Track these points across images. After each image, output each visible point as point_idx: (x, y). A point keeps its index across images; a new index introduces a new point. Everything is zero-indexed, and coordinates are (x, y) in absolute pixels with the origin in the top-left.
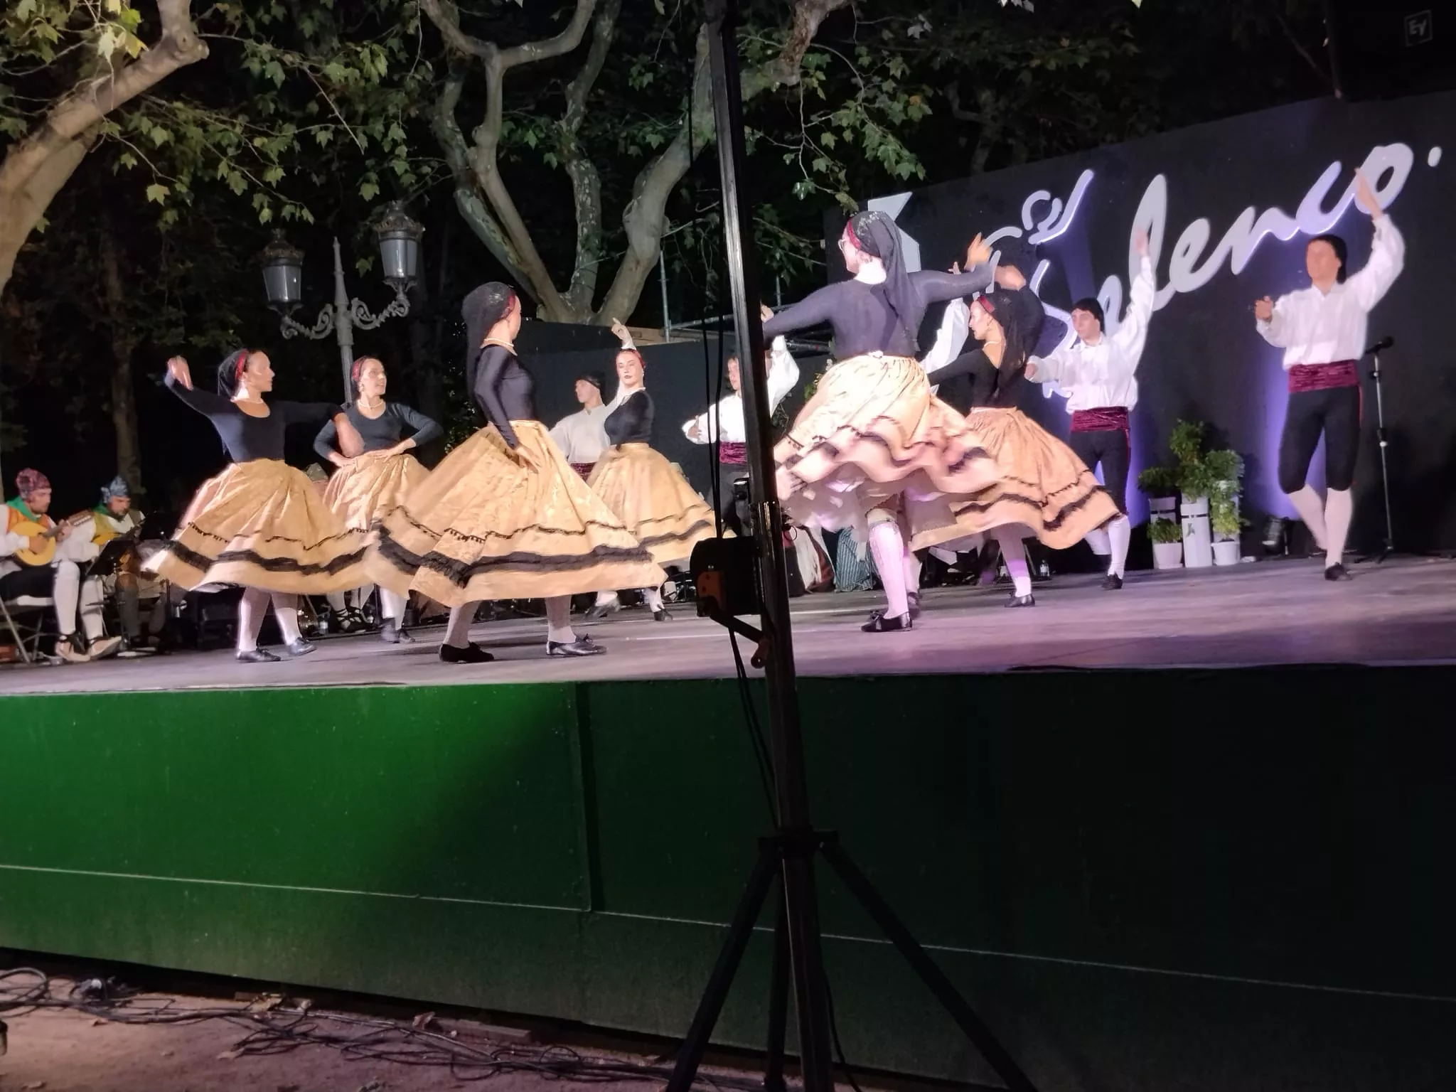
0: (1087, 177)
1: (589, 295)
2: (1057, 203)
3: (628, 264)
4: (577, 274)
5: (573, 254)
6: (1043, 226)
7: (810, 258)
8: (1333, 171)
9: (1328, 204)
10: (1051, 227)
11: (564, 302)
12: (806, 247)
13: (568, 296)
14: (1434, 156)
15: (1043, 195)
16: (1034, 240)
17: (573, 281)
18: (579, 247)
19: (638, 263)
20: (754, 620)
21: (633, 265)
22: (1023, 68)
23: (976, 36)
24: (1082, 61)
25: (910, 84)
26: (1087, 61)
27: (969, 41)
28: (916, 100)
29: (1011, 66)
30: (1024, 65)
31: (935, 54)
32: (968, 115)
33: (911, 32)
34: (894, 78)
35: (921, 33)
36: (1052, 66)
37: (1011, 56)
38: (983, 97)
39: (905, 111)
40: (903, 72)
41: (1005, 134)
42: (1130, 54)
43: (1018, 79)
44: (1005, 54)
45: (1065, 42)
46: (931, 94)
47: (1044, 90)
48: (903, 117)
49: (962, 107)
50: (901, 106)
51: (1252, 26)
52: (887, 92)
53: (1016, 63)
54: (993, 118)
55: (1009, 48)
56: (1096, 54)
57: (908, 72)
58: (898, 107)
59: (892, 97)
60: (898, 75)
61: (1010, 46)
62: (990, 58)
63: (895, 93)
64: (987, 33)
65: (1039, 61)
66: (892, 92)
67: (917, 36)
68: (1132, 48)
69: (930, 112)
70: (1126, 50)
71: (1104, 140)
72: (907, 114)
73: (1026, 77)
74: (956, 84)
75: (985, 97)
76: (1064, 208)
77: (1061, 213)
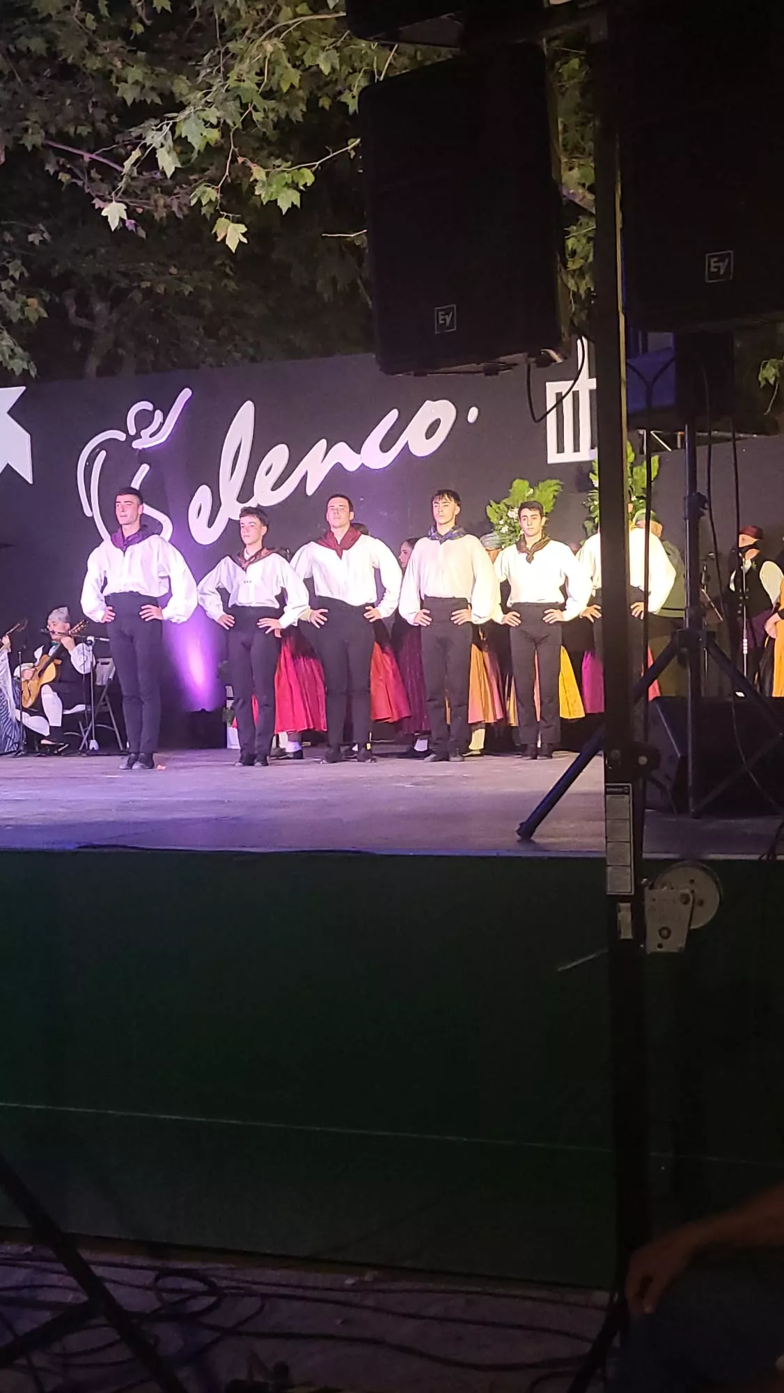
8: (393, 415)
9: (385, 446)
16: (137, 445)
22: (134, 288)
23: (93, 252)
24: (187, 289)
25: (28, 286)
26: (191, 289)
27: (87, 254)
28: (33, 302)
29: (124, 284)
30: (135, 284)
31: (55, 262)
32: (83, 322)
33: (31, 238)
34: (12, 278)
35: (40, 241)
36: (161, 289)
37: (125, 275)
38: (97, 309)
39: (22, 310)
40: (22, 274)
41: (117, 344)
42: (230, 289)
43: (130, 296)
44: (118, 272)
45: (173, 270)
46: (47, 299)
47: (152, 310)
48: (19, 315)
49: (78, 314)
50: (18, 306)
51: (334, 281)
52: (5, 291)
53: (127, 282)
54: (107, 329)
55: (122, 268)
56: (200, 284)
57: (26, 275)
58: (15, 306)
59: (11, 296)
60: (17, 276)
61: (123, 266)
62: (105, 274)
63: (14, 294)
64: (103, 251)
65: (148, 284)
66: (9, 290)
67: (37, 242)
68: (232, 285)
69: (45, 315)
70: (226, 286)
71: (204, 362)
72: (23, 313)
73: (137, 296)
74: (72, 291)
75: (99, 307)
76: (164, 420)
77: (162, 424)
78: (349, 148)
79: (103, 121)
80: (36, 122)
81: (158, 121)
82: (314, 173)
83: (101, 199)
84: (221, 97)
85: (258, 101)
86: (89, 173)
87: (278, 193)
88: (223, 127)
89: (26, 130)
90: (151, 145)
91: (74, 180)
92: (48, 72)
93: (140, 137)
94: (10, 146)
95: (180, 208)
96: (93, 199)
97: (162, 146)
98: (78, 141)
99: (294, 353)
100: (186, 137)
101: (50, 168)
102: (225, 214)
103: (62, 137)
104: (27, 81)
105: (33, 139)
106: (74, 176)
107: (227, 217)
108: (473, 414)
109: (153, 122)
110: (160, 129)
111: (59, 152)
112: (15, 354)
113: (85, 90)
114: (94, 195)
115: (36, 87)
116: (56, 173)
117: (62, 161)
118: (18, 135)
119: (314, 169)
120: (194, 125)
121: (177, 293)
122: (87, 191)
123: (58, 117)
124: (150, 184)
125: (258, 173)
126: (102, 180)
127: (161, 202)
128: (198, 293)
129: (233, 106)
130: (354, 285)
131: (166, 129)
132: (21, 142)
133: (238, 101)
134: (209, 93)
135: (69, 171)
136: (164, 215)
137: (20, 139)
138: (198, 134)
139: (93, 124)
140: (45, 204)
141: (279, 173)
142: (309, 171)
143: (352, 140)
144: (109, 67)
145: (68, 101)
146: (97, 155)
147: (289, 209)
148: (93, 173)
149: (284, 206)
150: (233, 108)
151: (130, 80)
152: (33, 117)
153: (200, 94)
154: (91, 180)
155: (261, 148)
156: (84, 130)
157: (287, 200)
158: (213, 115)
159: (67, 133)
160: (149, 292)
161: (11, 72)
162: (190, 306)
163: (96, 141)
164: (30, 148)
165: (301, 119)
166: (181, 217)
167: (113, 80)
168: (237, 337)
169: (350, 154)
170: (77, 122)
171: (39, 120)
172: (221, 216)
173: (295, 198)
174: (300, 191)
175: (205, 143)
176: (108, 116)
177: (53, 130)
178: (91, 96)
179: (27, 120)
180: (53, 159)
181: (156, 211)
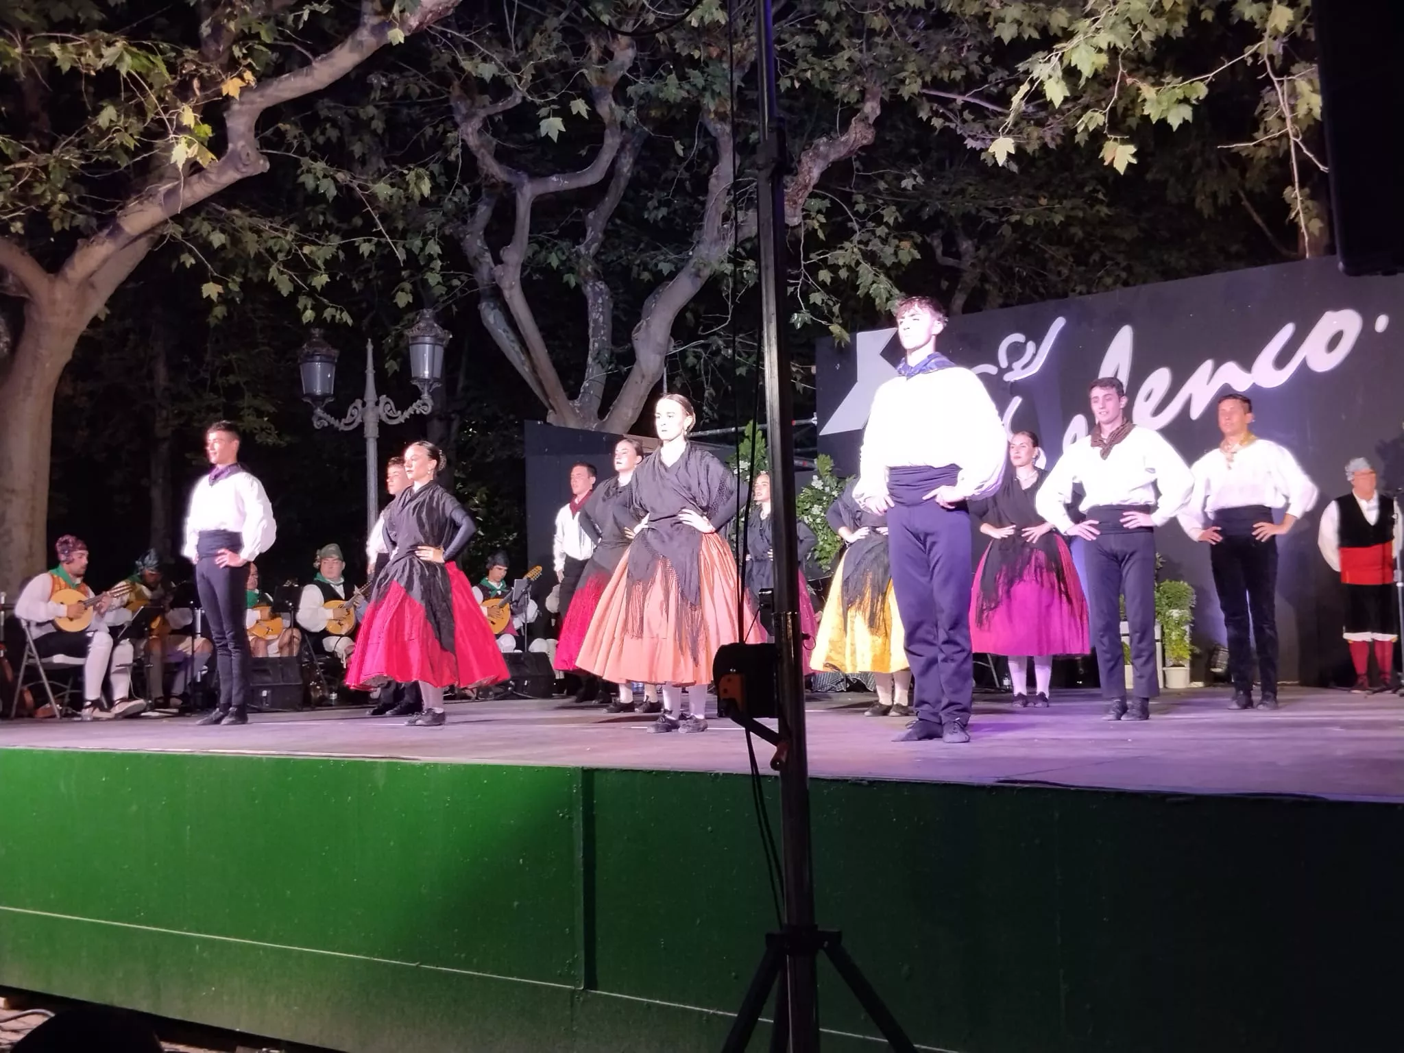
0: (1059, 323)
1: (596, 404)
2: (1031, 346)
3: (635, 377)
4: (586, 384)
5: (584, 366)
6: (1017, 365)
7: (801, 381)
8: (1288, 331)
9: (1281, 361)
10: (1025, 367)
11: (573, 409)
12: (798, 372)
13: (577, 403)
15: (1019, 337)
16: (1009, 377)
17: (582, 391)
18: (590, 360)
19: (643, 377)
20: (771, 723)
21: (638, 379)
22: (1004, 222)
23: (962, 191)
24: (1058, 219)
25: (900, 231)
26: (1062, 219)
27: (955, 195)
28: (906, 245)
29: (993, 219)
30: (1004, 219)
31: (924, 205)
32: (950, 261)
33: (904, 183)
34: (887, 224)
35: (913, 186)
36: (1030, 221)
37: (994, 211)
38: (964, 246)
39: (896, 254)
40: (896, 219)
41: (984, 279)
42: (1102, 214)
43: (999, 232)
44: (987, 208)
45: (1043, 201)
46: (919, 240)
47: (1020, 243)
48: (893, 260)
49: (945, 253)
50: (892, 250)
51: (1214, 196)
52: (880, 237)
53: (997, 217)
54: (973, 265)
55: (991, 204)
56: (1071, 213)
57: (900, 220)
58: (889, 250)
59: (884, 241)
60: (891, 221)
61: (993, 202)
62: (974, 211)
63: (887, 238)
64: (971, 189)
65: (1017, 217)
66: (884, 236)
67: (910, 188)
68: (1104, 210)
69: (919, 257)
70: (1098, 211)
71: (1074, 291)
72: (897, 257)
73: (1006, 230)
74: (940, 232)
75: (966, 245)
76: (1037, 351)
77: (1034, 355)
78: (1246, 55)
79: (976, 63)
80: (913, 72)
81: (1046, 53)
82: (1208, 86)
83: (973, 139)
84: (1111, 21)
85: (1148, 20)
86: (961, 115)
87: (1168, 109)
88: (1113, 51)
89: (902, 81)
90: (1038, 78)
91: (947, 124)
92: (922, 23)
93: (1027, 72)
95: (1053, 139)
96: (964, 139)
97: (1050, 77)
98: (952, 86)
99: (1169, 274)
100: (1076, 66)
101: (923, 115)
102: (1113, 137)
103: (937, 83)
104: (903, 35)
105: (912, 87)
106: (947, 119)
107: (1116, 140)
108: (1382, 323)
109: (1040, 55)
110: (1049, 60)
111: (931, 99)
112: (891, 296)
113: (960, 36)
114: (966, 136)
115: (912, 39)
116: (929, 119)
117: (935, 106)
118: (894, 87)
119: (1207, 81)
120: (1084, 52)
121: (1046, 223)
122: (959, 132)
123: (933, 65)
124: (1022, 119)
125: (1148, 91)
126: (974, 120)
127: (1035, 135)
128: (1069, 221)
129: (1124, 28)
130: (1236, 198)
131: (1055, 60)
132: (899, 93)
133: (1127, 23)
134: (1097, 19)
135: (943, 116)
136: (1037, 147)
137: (897, 90)
138: (1087, 60)
139: (967, 68)
140: (914, 151)
141: (1169, 90)
142: (1202, 84)
143: (1249, 47)
144: (987, 10)
145: (944, 48)
146: (970, 96)
147: (1180, 125)
148: (966, 114)
149: (1175, 122)
150: (1125, 30)
151: (1008, 20)
152: (911, 67)
153: (1088, 22)
154: (964, 121)
155: (1138, 69)
156: (958, 74)
157: (1178, 117)
158: (1103, 40)
159: (942, 79)
160: (1017, 226)
161: (890, 29)
162: (1058, 235)
163: (969, 82)
164: (906, 98)
165: (1181, 35)
166: (1054, 147)
167: (991, 21)
168: (1108, 262)
169: (1246, 62)
170: (951, 67)
171: (916, 70)
172: (1109, 139)
173: (1186, 113)
174: (1192, 105)
175: (1093, 70)
176: (981, 58)
177: (928, 78)
178: (964, 41)
179: (905, 71)
180: (926, 106)
181: (1028, 143)
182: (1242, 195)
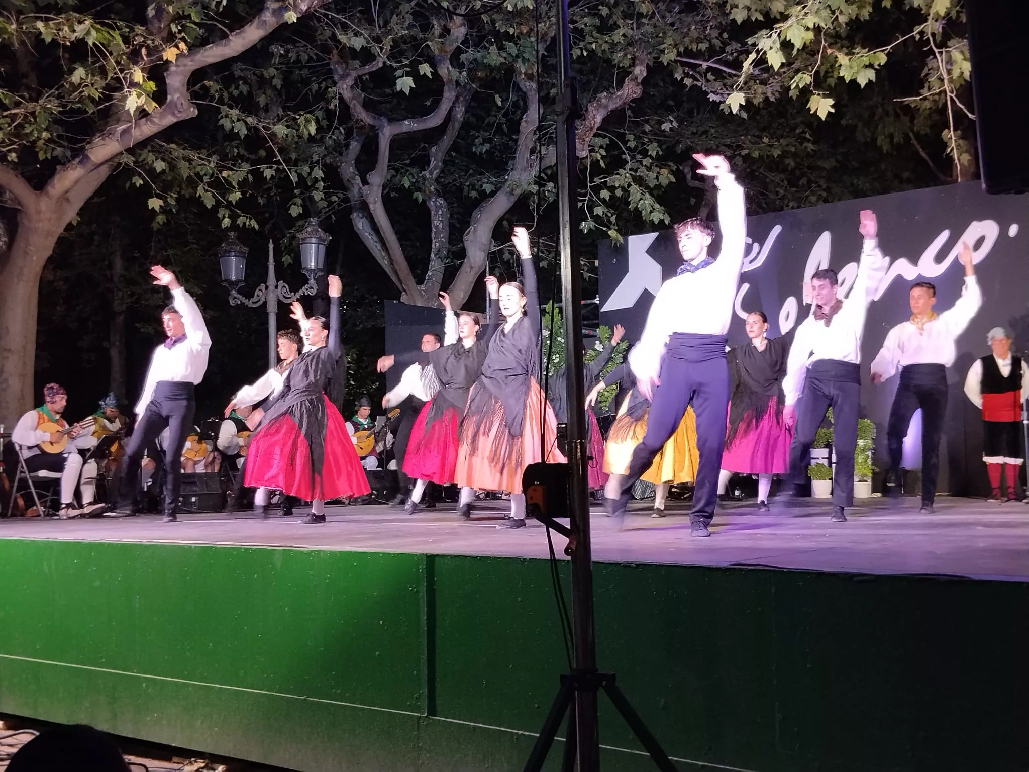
0: (777, 230)
1: (437, 288)
2: (756, 246)
3: (465, 268)
4: (429, 273)
5: (428, 260)
7: (587, 272)
8: (945, 235)
9: (940, 258)
10: (751, 262)
11: (420, 292)
12: (585, 265)
13: (423, 287)
14: (1013, 230)
17: (427, 278)
18: (432, 255)
19: (472, 268)
20: (566, 522)
21: (468, 270)
22: (736, 155)
23: (706, 132)
24: (776, 153)
25: (661, 161)
26: (780, 153)
27: (701, 135)
28: (664, 171)
30: (737, 153)
31: (679, 142)
32: (697, 184)
33: (663, 127)
34: (651, 157)
35: (670, 128)
36: (756, 154)
37: (730, 146)
39: (657, 178)
40: (657, 153)
42: (809, 150)
44: (724, 145)
45: (766, 140)
46: (674, 169)
47: (748, 170)
48: (656, 182)
49: (693, 178)
50: (654, 176)
51: (891, 136)
52: (645, 166)
53: (732, 152)
55: (728, 141)
56: (786, 149)
57: (660, 153)
58: (653, 175)
59: (649, 169)
60: (654, 154)
62: (714, 147)
63: (651, 167)
64: (713, 130)
65: (747, 151)
66: (648, 165)
67: (668, 130)
68: (810, 146)
69: (674, 180)
70: (806, 147)
71: (788, 206)
72: (658, 180)
73: (738, 161)
74: (690, 162)
76: (761, 249)
77: (759, 253)
78: (915, 33)
79: (717, 38)
80: (670, 45)
81: (768, 30)
82: (887, 55)
83: (714, 94)
84: (816, 7)
85: (843, 7)
86: (706, 76)
87: (857, 72)
88: (817, 29)
89: (663, 51)
90: (762, 49)
91: (695, 83)
92: (677, 9)
93: (754, 45)
94: (651, 64)
95: (773, 94)
96: (708, 94)
97: (771, 48)
98: (698, 55)
99: (857, 193)
100: (790, 40)
101: (678, 76)
102: (817, 92)
103: (688, 53)
104: (663, 17)
105: (669, 56)
106: (695, 79)
107: (819, 95)
109: (764, 32)
110: (770, 36)
111: (684, 64)
112: (654, 209)
113: (705, 18)
114: (709, 92)
115: (670, 20)
116: (682, 79)
117: (687, 69)
118: (656, 56)
119: (886, 52)
120: (796, 30)
121: (768, 156)
122: (704, 88)
123: (685, 40)
124: (751, 79)
125: (843, 59)
126: (715, 80)
127: (760, 91)
128: (785, 154)
129: (826, 13)
130: (907, 138)
131: (775, 36)
132: (660, 60)
133: (828, 9)
134: (806, 6)
135: (692, 77)
136: (761, 100)
137: (659, 58)
138: (798, 36)
139: (710, 41)
140: (671, 102)
141: (859, 58)
142: (883, 54)
143: (917, 27)
145: (693, 27)
146: (712, 62)
147: (866, 84)
148: (709, 76)
149: (862, 82)
150: (826, 14)
151: (740, 6)
152: (669, 41)
153: (800, 7)
154: (708, 81)
155: (836, 43)
156: (703, 46)
157: (864, 78)
158: (810, 21)
159: (692, 50)
160: (747, 158)
161: (653, 13)
162: (776, 165)
163: (712, 53)
164: (666, 64)
165: (867, 18)
166: (774, 100)
167: (728, 7)
168: (814, 185)
169: (915, 38)
170: (699, 40)
171: (672, 43)
172: (814, 94)
173: (871, 75)
174: (875, 69)
175: (803, 43)
176: (720, 34)
177: (682, 49)
178: (708, 21)
179: (664, 43)
180: (680, 70)
181: (755, 97)
182: (911, 135)
